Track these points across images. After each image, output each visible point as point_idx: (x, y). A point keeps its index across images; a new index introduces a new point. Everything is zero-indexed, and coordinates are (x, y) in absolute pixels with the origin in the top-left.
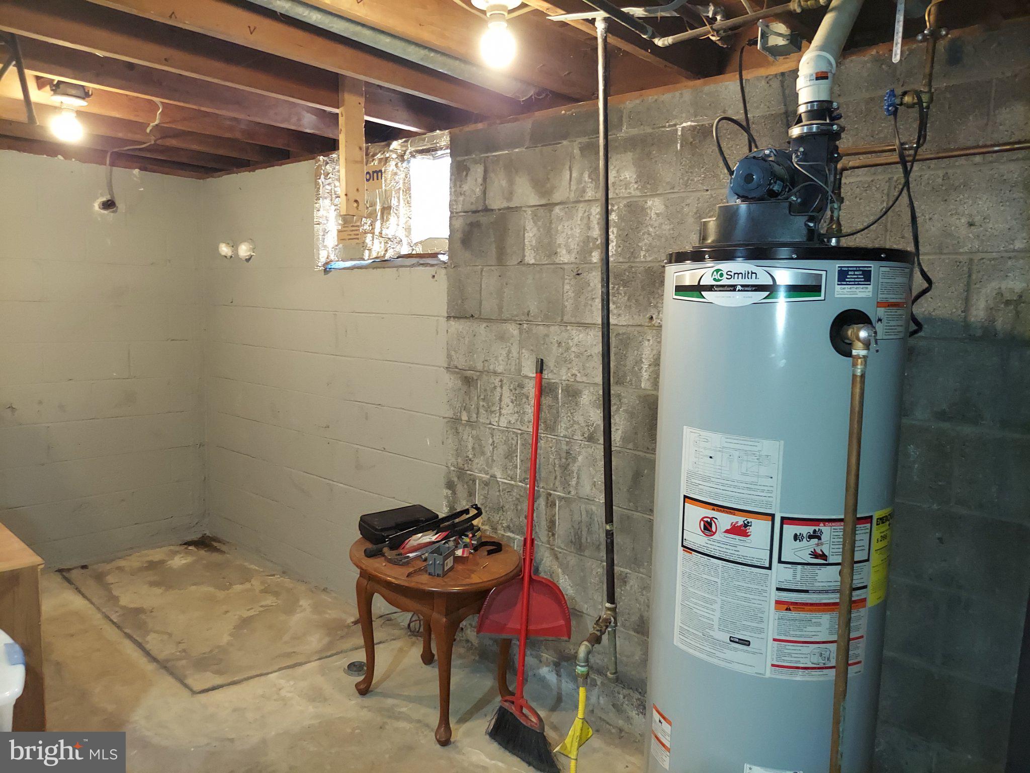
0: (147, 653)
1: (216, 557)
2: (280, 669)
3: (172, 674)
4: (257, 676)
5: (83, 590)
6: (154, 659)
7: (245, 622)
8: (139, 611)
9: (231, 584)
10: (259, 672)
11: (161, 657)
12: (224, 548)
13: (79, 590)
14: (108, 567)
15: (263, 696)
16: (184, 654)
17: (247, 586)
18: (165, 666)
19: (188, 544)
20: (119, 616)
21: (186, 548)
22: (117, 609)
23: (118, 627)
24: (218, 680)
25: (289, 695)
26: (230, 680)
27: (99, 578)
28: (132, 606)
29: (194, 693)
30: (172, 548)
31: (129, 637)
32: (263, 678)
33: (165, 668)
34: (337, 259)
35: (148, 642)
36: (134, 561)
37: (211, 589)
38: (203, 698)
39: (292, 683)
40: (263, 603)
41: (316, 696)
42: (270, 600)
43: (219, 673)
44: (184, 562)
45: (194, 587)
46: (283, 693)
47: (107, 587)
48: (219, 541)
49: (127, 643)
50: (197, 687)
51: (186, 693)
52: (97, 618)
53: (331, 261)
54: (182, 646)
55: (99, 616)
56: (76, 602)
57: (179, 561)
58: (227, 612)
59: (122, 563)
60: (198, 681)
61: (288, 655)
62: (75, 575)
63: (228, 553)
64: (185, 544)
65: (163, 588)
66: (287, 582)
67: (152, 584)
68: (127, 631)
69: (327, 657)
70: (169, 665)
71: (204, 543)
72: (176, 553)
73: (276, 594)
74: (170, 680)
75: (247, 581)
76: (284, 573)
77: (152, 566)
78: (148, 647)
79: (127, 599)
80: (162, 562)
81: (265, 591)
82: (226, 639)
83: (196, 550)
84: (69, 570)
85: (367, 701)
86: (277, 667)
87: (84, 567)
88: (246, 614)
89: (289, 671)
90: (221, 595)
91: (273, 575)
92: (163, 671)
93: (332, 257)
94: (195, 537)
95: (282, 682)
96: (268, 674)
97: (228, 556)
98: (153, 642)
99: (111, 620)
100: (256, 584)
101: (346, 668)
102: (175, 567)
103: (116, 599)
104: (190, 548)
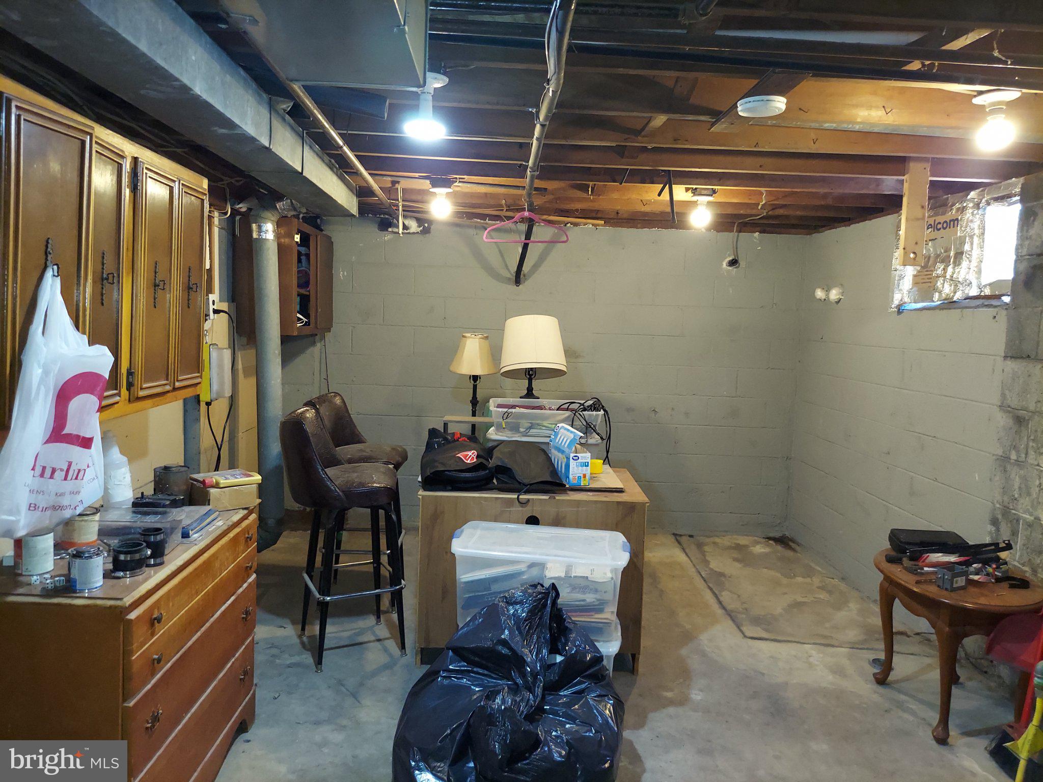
0: (720, 602)
1: (789, 553)
2: (814, 644)
3: (733, 620)
4: (795, 642)
5: (687, 551)
6: (724, 608)
7: (798, 605)
8: (721, 575)
9: (795, 576)
10: (797, 640)
11: (729, 607)
12: (798, 548)
13: (684, 550)
14: (708, 540)
15: (795, 656)
16: (745, 611)
17: (808, 580)
18: (731, 615)
19: (770, 538)
20: (707, 574)
21: (767, 541)
22: (707, 569)
23: (705, 581)
24: (764, 635)
25: (816, 663)
26: (773, 638)
27: (700, 546)
28: (717, 570)
29: (745, 636)
30: (756, 538)
31: (711, 589)
32: (799, 645)
33: (730, 615)
34: (909, 301)
35: (722, 596)
36: (726, 541)
37: (779, 575)
38: (750, 642)
39: (821, 655)
40: (816, 596)
41: (838, 671)
42: (823, 595)
43: (766, 630)
44: (763, 550)
45: (766, 570)
46: (811, 659)
47: (703, 553)
48: (794, 542)
49: (708, 592)
50: (748, 634)
51: (740, 635)
52: (692, 571)
53: (905, 303)
54: (745, 606)
55: (694, 570)
56: (681, 557)
57: (759, 549)
58: (786, 593)
59: (717, 540)
60: (750, 631)
61: (825, 637)
62: (684, 540)
63: (799, 553)
64: (767, 538)
65: (743, 564)
66: (843, 586)
67: (735, 560)
68: (711, 585)
69: (857, 648)
70: (733, 614)
71: (783, 541)
72: (758, 543)
73: (830, 592)
74: (730, 622)
75: (809, 576)
76: (843, 579)
77: (738, 547)
78: (721, 599)
79: (715, 564)
80: (746, 546)
81: (822, 588)
82: (779, 611)
83: (774, 544)
84: (681, 535)
85: (881, 689)
86: (813, 642)
87: (691, 536)
88: (800, 599)
89: (822, 648)
90: (785, 581)
91: (833, 579)
92: (727, 616)
93: (906, 299)
94: (777, 535)
95: (814, 653)
96: (804, 644)
97: (799, 554)
98: (725, 596)
99: (701, 575)
100: (816, 581)
101: (871, 661)
102: (755, 552)
103: (707, 563)
104: (770, 542)
